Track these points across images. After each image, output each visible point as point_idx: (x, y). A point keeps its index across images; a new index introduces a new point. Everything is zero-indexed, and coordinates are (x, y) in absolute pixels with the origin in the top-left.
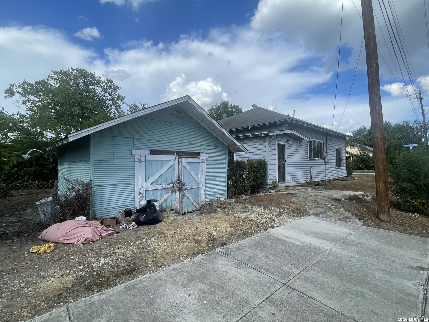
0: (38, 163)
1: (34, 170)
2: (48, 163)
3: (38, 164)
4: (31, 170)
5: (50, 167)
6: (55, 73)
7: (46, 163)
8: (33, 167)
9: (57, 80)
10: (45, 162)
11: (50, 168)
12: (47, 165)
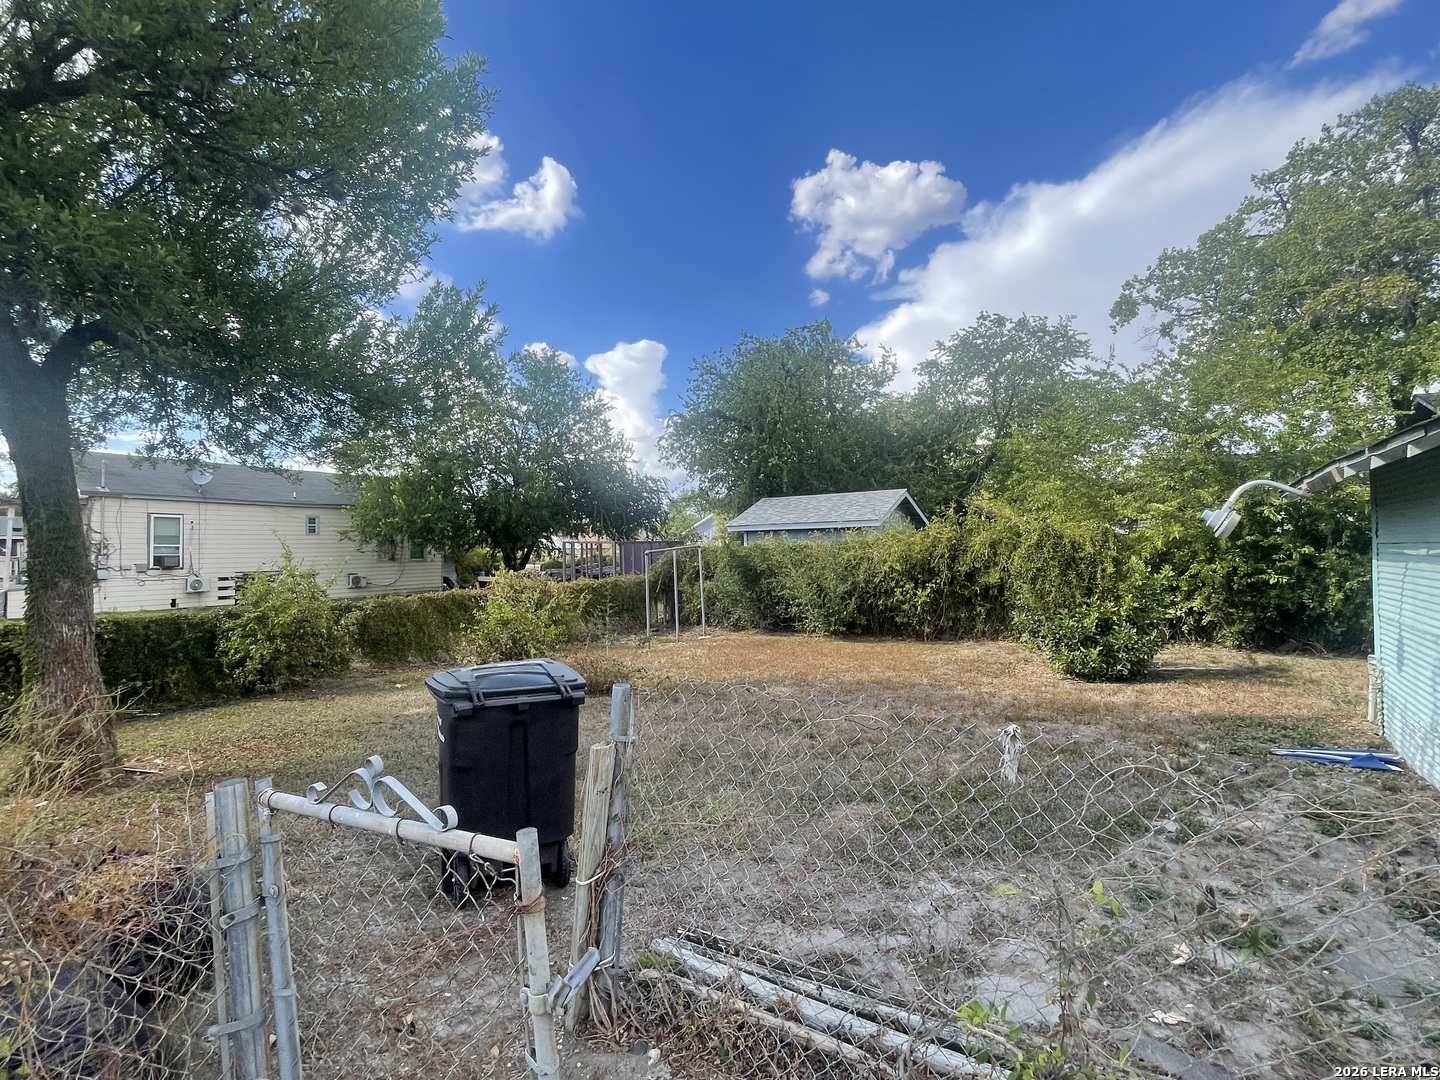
0: (1239, 543)
1: (1225, 572)
2: (1279, 540)
3: (1238, 547)
4: (1214, 571)
5: (1290, 557)
6: (1268, 180)
7: (1271, 539)
8: (1222, 559)
9: (1276, 203)
10: (1266, 535)
11: (1289, 563)
12: (1276, 548)
